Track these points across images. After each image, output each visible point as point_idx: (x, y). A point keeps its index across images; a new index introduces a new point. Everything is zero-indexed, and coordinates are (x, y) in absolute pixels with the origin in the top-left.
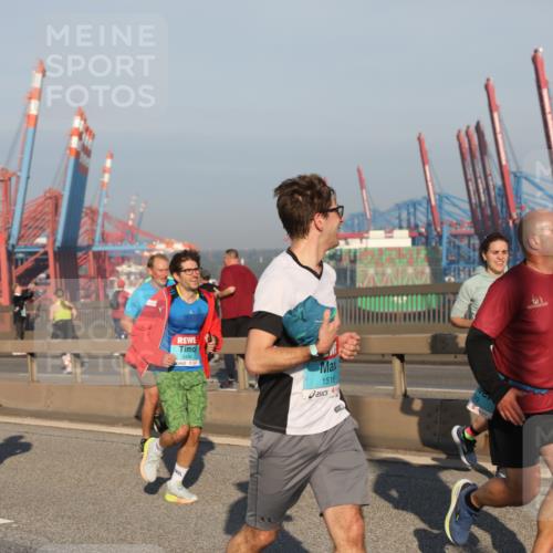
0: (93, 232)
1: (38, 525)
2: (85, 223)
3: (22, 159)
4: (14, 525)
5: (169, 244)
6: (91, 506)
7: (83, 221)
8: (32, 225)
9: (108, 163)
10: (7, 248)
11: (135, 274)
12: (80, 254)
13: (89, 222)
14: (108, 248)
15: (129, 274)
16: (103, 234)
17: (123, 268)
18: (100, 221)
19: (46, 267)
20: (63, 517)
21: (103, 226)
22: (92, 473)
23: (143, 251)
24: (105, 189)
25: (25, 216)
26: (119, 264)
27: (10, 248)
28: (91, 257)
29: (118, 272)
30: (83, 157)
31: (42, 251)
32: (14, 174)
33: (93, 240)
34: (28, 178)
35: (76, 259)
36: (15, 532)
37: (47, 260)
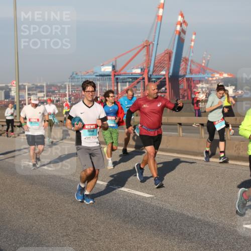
0: (186, 69)
1: (166, 198)
2: (183, 65)
3: (155, 36)
4: (155, 198)
5: (221, 74)
6: (188, 191)
7: (181, 64)
8: (159, 66)
9: (194, 37)
10: (148, 76)
11: (205, 88)
12: (180, 79)
13: (184, 64)
14: (193, 76)
15: (202, 88)
16: (190, 70)
17: (200, 85)
18: (189, 63)
19: (165, 85)
20: (176, 195)
21: (191, 66)
22: (188, 177)
23: (209, 77)
24: (192, 49)
25: (156, 62)
26: (198, 84)
27: (149, 76)
28: (185, 80)
29: (197, 87)
30: (182, 34)
31: (163, 77)
32: (151, 43)
33: (186, 73)
34: (158, 44)
35: (178, 81)
36: (155, 201)
37: (165, 81)
